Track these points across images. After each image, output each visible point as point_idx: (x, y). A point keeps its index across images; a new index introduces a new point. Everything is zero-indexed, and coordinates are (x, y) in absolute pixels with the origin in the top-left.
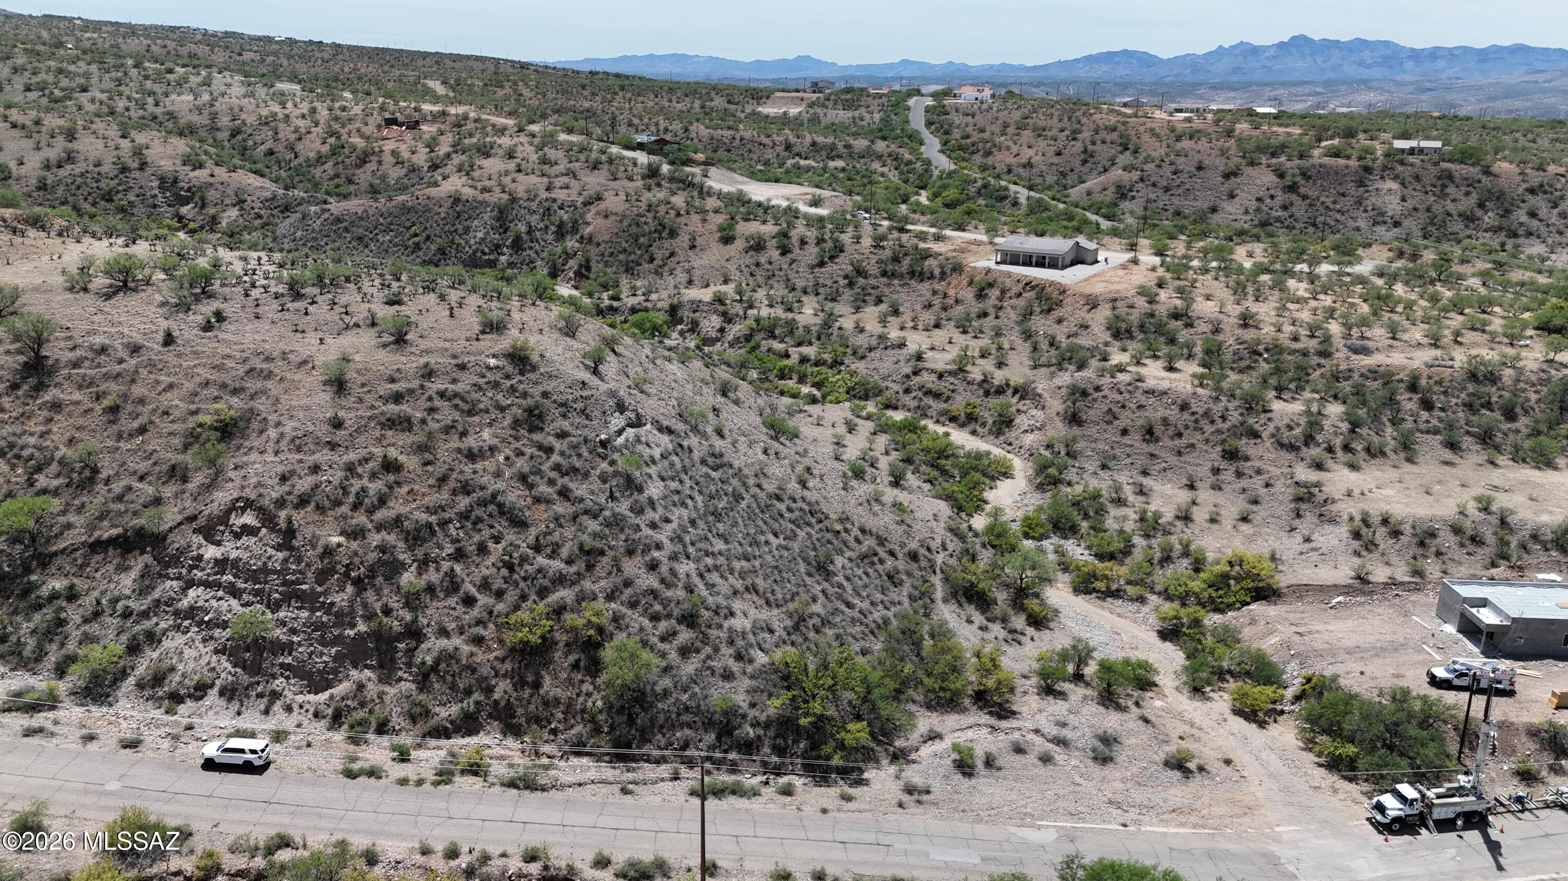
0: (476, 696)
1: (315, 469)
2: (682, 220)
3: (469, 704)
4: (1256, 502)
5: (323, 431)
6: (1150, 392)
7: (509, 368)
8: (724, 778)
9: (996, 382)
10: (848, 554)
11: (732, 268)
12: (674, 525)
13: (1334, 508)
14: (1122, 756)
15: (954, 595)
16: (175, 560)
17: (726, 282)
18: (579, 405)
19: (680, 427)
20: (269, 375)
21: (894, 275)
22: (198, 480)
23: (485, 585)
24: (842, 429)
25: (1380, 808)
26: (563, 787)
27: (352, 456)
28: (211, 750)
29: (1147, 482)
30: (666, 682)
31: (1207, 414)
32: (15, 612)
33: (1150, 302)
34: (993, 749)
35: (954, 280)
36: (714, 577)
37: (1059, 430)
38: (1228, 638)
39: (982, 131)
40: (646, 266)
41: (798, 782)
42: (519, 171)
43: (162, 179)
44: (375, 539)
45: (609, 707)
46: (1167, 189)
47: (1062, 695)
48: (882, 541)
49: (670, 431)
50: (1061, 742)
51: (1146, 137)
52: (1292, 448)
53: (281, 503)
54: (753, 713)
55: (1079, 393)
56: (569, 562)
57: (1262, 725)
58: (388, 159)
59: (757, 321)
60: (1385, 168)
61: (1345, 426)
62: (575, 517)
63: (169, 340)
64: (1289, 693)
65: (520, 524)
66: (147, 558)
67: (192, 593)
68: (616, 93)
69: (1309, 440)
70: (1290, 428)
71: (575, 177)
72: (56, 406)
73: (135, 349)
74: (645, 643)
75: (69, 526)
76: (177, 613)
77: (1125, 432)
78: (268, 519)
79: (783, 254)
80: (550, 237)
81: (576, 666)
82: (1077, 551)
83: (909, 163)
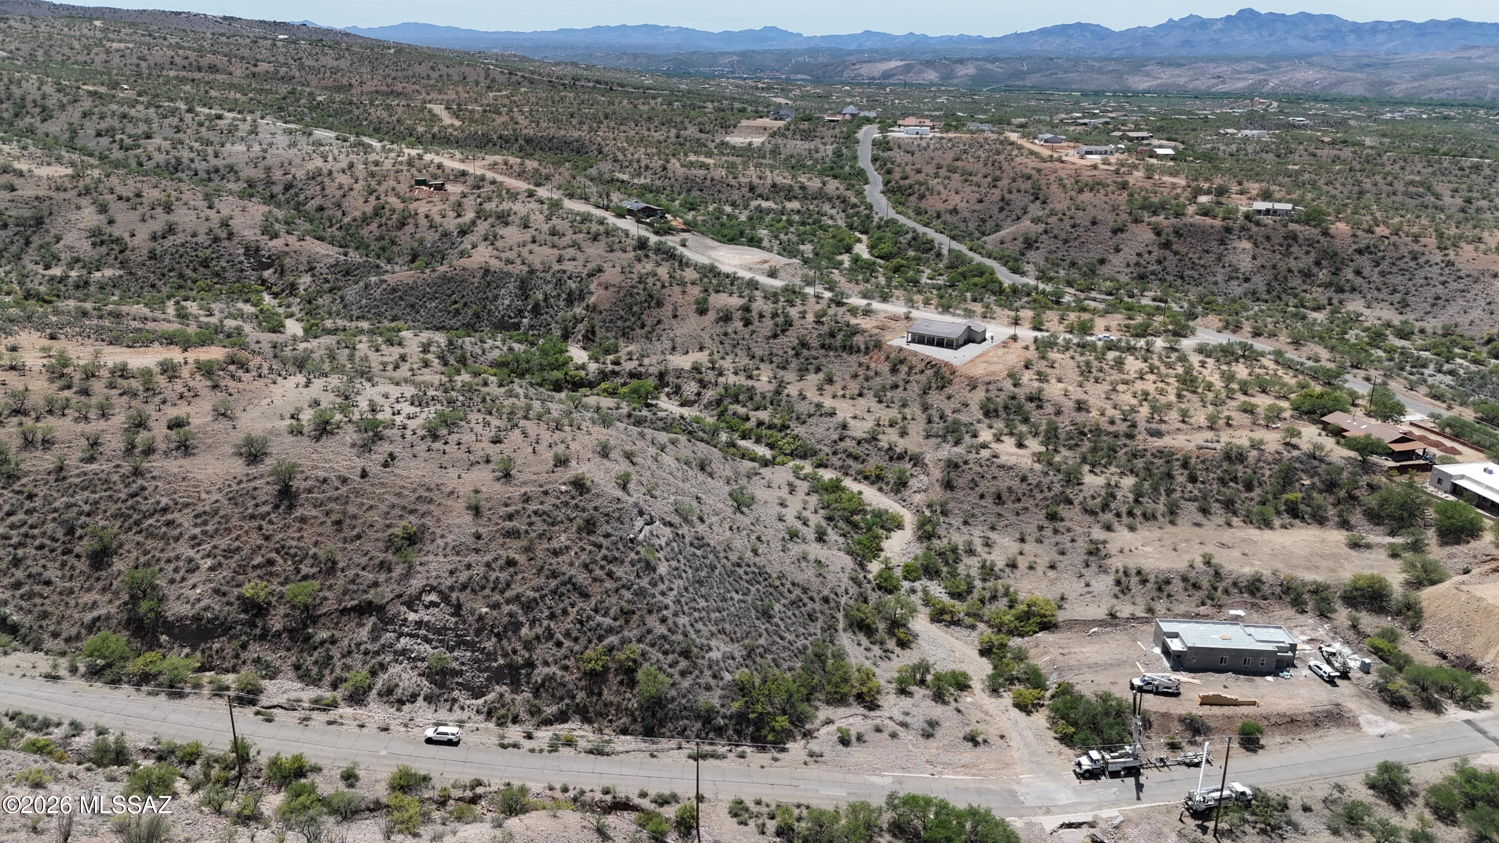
0: (567, 701)
1: (469, 567)
2: (666, 291)
3: (562, 706)
4: (1063, 553)
5: (470, 541)
6: (1001, 467)
7: (574, 492)
8: (707, 748)
9: (898, 450)
10: (783, 601)
11: (706, 336)
12: (675, 592)
13: (1108, 561)
14: (939, 733)
15: (851, 626)
16: (392, 621)
17: (701, 349)
18: (616, 515)
19: (676, 520)
20: (431, 501)
21: (830, 348)
22: (398, 571)
23: (567, 634)
24: (784, 493)
25: (1079, 764)
26: (618, 753)
27: (489, 557)
28: (430, 733)
29: (993, 535)
30: (673, 693)
31: (1038, 485)
32: (302, 651)
33: (1015, 385)
34: (862, 730)
35: (875, 354)
36: (699, 626)
37: (938, 494)
38: (1020, 657)
39: (919, 171)
40: (639, 331)
41: (748, 750)
42: (534, 241)
43: (247, 249)
44: (506, 609)
45: (641, 707)
46: (1066, 242)
47: (910, 694)
48: (805, 590)
49: (671, 525)
50: (904, 725)
51: (1054, 187)
52: (1093, 513)
53: (452, 588)
54: (723, 710)
55: (953, 465)
56: (615, 619)
57: (1029, 713)
58: (423, 222)
59: (726, 388)
60: (1243, 229)
61: (1131, 497)
62: (617, 590)
63: (364, 474)
64: (1048, 694)
65: (586, 596)
66: (373, 619)
67: (403, 640)
68: (601, 122)
69: (1105, 507)
70: (1093, 498)
71: (579, 248)
72: (303, 520)
73: (344, 481)
74: (660, 669)
75: (326, 599)
76: (395, 652)
77: (982, 496)
78: (445, 598)
79: (745, 325)
80: (562, 304)
81: (621, 683)
82: (937, 590)
83: (854, 206)
